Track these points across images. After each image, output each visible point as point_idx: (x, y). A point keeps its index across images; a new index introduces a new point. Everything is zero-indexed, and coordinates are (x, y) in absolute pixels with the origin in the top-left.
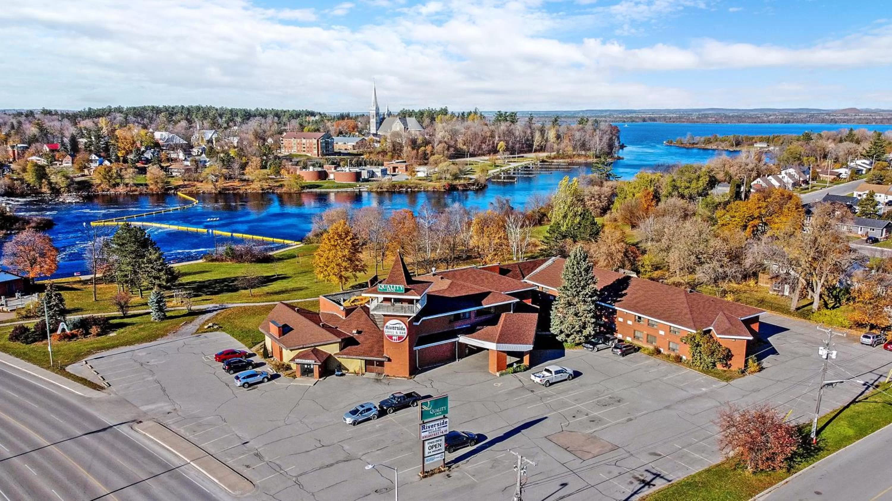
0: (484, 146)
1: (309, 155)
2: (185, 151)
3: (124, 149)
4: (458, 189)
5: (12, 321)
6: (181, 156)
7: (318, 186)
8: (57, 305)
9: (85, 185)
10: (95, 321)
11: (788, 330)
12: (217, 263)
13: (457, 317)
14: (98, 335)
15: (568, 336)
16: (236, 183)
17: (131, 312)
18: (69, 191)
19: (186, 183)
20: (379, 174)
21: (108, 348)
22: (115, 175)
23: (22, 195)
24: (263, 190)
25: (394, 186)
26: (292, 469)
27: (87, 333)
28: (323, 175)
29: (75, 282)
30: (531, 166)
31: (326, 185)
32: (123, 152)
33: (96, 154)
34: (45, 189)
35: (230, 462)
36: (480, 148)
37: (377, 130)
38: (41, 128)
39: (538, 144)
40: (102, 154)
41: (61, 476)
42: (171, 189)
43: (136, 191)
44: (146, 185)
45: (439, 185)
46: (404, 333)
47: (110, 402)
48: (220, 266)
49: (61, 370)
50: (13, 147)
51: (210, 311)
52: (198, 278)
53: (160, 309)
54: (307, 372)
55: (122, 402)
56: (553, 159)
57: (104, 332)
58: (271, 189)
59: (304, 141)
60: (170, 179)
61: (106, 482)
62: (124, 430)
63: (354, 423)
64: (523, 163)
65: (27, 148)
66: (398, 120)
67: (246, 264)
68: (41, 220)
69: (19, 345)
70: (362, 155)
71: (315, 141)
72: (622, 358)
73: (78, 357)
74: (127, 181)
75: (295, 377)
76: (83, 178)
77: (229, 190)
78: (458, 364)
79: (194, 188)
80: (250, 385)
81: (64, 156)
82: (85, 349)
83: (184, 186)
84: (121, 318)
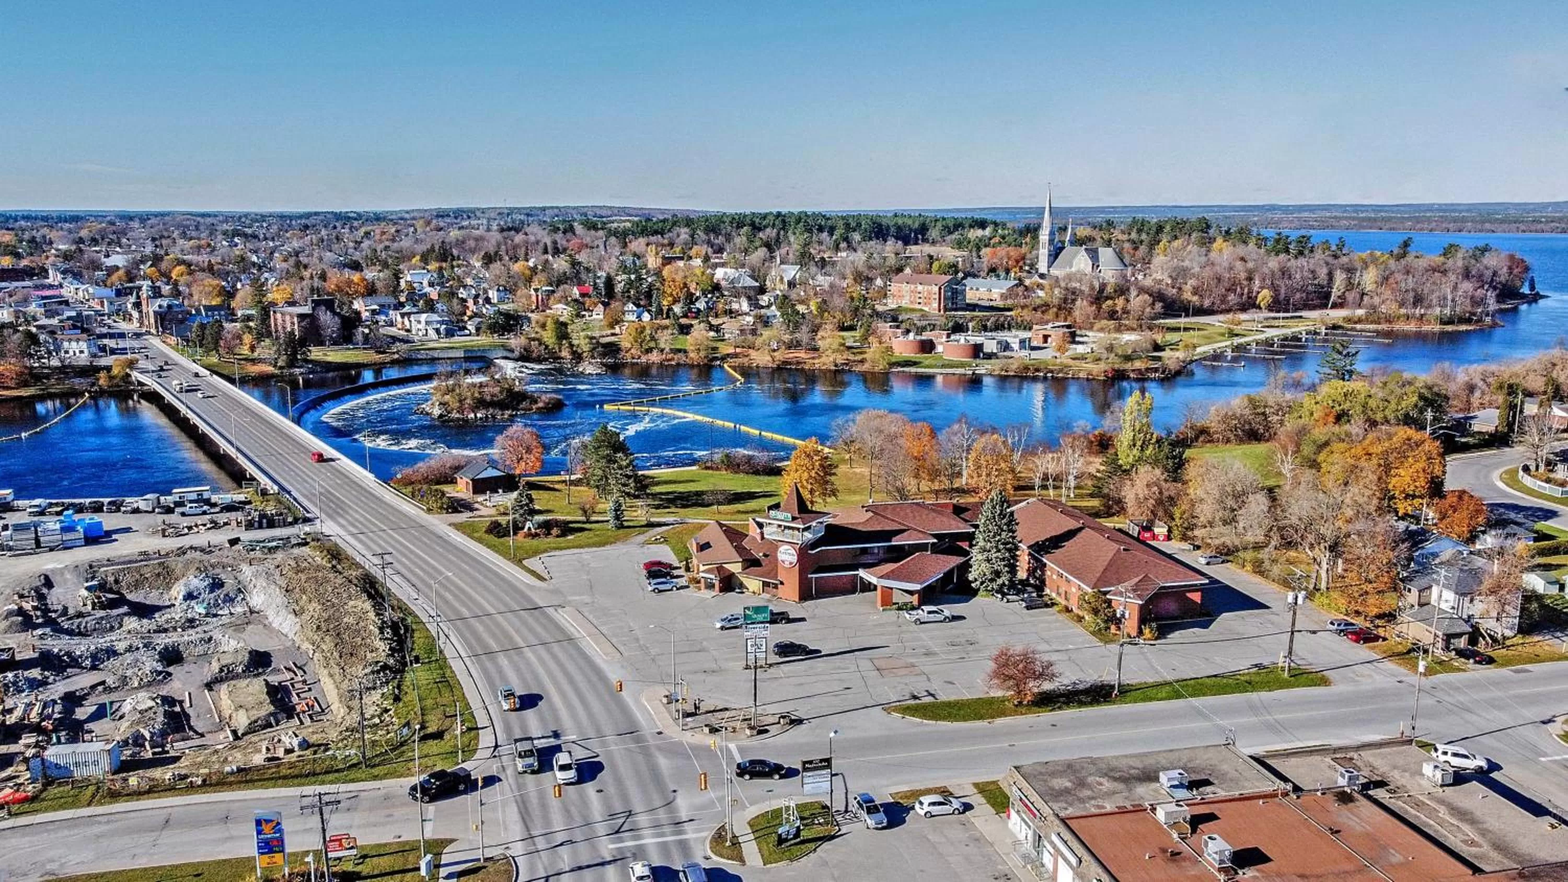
0: (1231, 297)
1: (926, 309)
2: (749, 298)
3: (671, 295)
4: (1129, 377)
5: (491, 516)
6: (745, 306)
7: (914, 364)
8: (527, 505)
9: (612, 349)
10: (557, 523)
11: (1267, 607)
12: (710, 472)
13: (864, 551)
14: (558, 536)
15: (982, 583)
16: (802, 355)
17: (593, 518)
18: (593, 357)
19: (738, 350)
20: (1016, 346)
21: (561, 549)
22: (648, 338)
23: (539, 360)
24: (836, 365)
25: (1026, 368)
26: (653, 652)
27: (548, 534)
28: (927, 347)
29: (559, 482)
30: (1304, 336)
31: (927, 362)
32: (670, 299)
33: (634, 304)
34: (565, 353)
35: (614, 640)
36: (1224, 300)
37: (1049, 267)
38: (574, 264)
39: (1339, 294)
40: (642, 303)
41: (497, 632)
42: (716, 359)
43: (672, 359)
44: (685, 351)
45: (1098, 369)
46: (794, 559)
47: (546, 590)
48: (712, 476)
49: (519, 562)
50: (536, 290)
51: (667, 525)
52: (681, 488)
53: (617, 518)
54: (710, 586)
55: (556, 592)
56: (1356, 323)
57: (563, 534)
58: (847, 364)
59: (920, 288)
60: (719, 344)
61: (524, 640)
62: (551, 611)
63: (722, 628)
64: (1288, 332)
65: (553, 292)
66: (1084, 253)
67: (742, 475)
68: (550, 399)
69: (491, 538)
70: (1010, 310)
71: (936, 289)
72: (1025, 611)
73: (536, 553)
74: (662, 346)
75: (700, 589)
76: (613, 339)
77: (790, 364)
78: (857, 596)
79: (746, 360)
80: (660, 591)
81: (596, 305)
82: (542, 547)
83: (736, 355)
84: (584, 523)
